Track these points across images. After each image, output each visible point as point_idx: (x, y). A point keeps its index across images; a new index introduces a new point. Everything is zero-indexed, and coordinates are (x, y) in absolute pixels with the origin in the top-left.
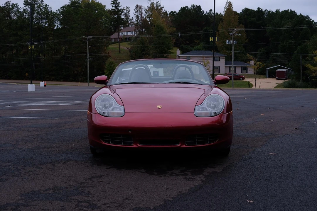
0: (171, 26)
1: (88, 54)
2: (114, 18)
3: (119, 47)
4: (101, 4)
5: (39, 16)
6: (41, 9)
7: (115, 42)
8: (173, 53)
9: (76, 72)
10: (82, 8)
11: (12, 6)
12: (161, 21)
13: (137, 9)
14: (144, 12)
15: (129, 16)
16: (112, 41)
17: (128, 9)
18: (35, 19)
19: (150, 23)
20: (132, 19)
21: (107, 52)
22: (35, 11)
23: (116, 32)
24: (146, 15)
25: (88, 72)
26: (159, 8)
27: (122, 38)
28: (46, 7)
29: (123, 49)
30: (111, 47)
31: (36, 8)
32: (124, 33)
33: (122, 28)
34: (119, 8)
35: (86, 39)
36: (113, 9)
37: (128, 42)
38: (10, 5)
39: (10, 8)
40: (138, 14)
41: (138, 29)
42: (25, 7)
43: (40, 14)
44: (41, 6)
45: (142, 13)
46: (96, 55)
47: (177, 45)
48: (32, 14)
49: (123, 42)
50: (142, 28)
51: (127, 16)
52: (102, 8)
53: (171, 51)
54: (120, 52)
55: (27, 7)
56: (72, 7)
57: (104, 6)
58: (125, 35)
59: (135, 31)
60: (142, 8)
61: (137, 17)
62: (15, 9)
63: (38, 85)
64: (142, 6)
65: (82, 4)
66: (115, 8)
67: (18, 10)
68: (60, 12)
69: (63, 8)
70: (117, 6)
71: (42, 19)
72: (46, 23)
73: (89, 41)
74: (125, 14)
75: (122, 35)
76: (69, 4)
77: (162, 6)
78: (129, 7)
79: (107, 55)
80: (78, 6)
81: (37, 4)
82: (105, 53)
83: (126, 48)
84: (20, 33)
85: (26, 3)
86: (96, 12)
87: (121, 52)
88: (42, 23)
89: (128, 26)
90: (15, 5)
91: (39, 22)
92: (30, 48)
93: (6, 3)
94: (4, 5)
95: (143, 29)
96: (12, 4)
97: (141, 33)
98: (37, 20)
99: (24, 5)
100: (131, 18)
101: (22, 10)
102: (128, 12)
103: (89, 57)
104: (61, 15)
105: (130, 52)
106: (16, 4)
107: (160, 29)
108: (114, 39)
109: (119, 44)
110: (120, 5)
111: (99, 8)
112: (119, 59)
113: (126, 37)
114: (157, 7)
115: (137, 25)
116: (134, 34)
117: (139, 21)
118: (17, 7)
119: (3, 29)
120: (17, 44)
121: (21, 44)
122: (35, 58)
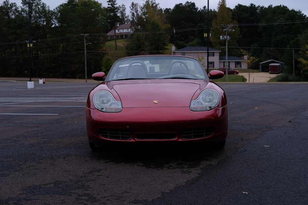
0: (166, 23)
1: (86, 51)
2: (110, 16)
3: (116, 44)
4: (98, 2)
5: (37, 15)
6: (38, 8)
7: (111, 39)
8: (168, 49)
9: (74, 69)
10: (79, 6)
11: (10, 5)
12: (156, 18)
13: (132, 7)
14: (139, 10)
15: (125, 14)
16: (109, 38)
17: (124, 7)
18: (33, 18)
19: (145, 20)
20: (128, 17)
21: (104, 49)
22: (33, 10)
23: (112, 29)
24: (142, 12)
25: (86, 69)
26: (154, 5)
27: (118, 36)
28: (43, 6)
29: (120, 46)
30: (108, 44)
31: (34, 7)
32: (120, 30)
33: (118, 26)
34: (115, 6)
35: (83, 37)
36: (109, 7)
37: (124, 38)
38: (8, 5)
39: (8, 8)
40: (134, 12)
41: (134, 26)
42: (23, 6)
43: (38, 13)
44: (39, 5)
45: (137, 11)
46: (94, 52)
47: (172, 41)
48: (30, 12)
49: (119, 39)
50: (138, 25)
51: (123, 14)
52: (98, 6)
53: (166, 47)
54: (116, 49)
55: (25, 6)
56: (69, 5)
57: (101, 4)
58: (121, 33)
59: (131, 28)
60: (137, 6)
61: (133, 14)
62: (14, 8)
63: (38, 82)
64: (137, 4)
65: (79, 3)
66: (111, 6)
67: (16, 9)
68: (57, 11)
69: (60, 7)
70: (113, 4)
71: (40, 17)
72: (44, 21)
73: (86, 39)
74: (121, 12)
75: (119, 32)
76: (66, 3)
77: (157, 3)
78: (124, 5)
79: (104, 52)
80: (75, 4)
82: (102, 50)
83: (122, 45)
84: (18, 31)
85: (24, 2)
86: (93, 10)
87: (118, 49)
88: (40, 21)
89: (124, 23)
90: (14, 4)
91: (37, 21)
92: (28, 46)
93: (5, 2)
94: (2, 5)
95: (139, 27)
96: (10, 4)
97: (137, 30)
98: (35, 19)
99: (22, 4)
100: (127, 15)
101: (20, 9)
102: (124, 10)
103: (87, 54)
104: (58, 13)
105: (127, 49)
106: (14, 3)
107: (155, 26)
108: (111, 36)
109: (116, 41)
110: (116, 3)
111: (95, 6)
112: (116, 55)
113: (122, 34)
114: (153, 5)
115: (132, 22)
116: (130, 31)
117: (134, 18)
118: (15, 6)
119: (2, 28)
120: (16, 42)
121: (20, 42)
122: (33, 55)
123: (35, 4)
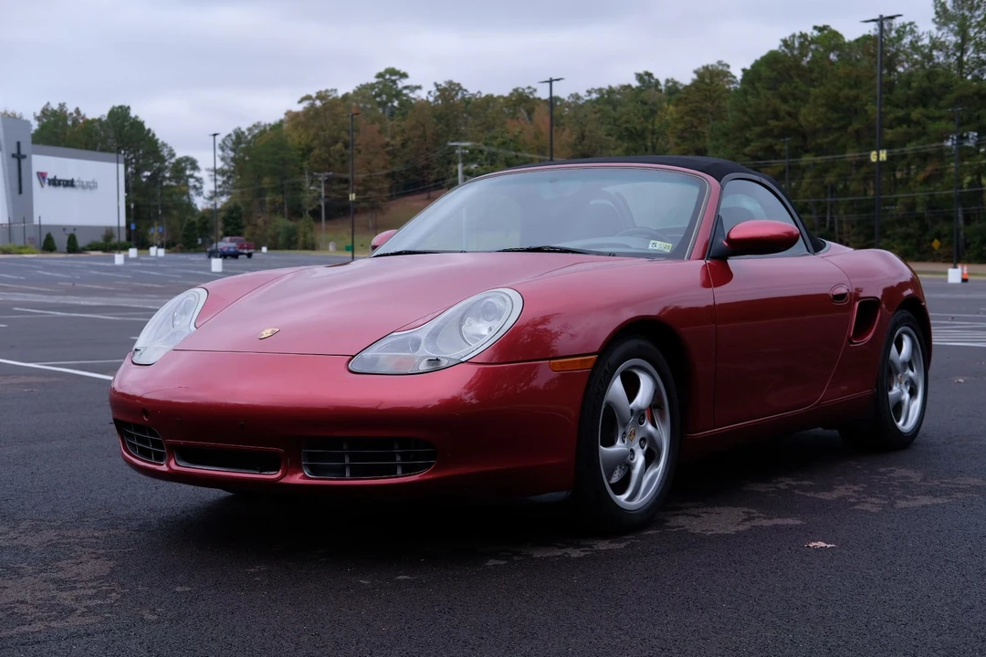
11: (897, 31)
22: (970, 40)
38: (890, 30)
39: (891, 40)
42: (939, 29)
48: (961, 48)
55: (945, 30)
62: (907, 40)
67: (913, 43)
81: (979, 16)
84: (916, 114)
85: (943, 16)
90: (908, 28)
96: (898, 26)
99: (936, 23)
101: (926, 41)
106: (911, 24)
118: (912, 31)
119: (866, 105)
120: (906, 149)
121: (920, 147)
122: (966, 190)
123: (979, 19)
